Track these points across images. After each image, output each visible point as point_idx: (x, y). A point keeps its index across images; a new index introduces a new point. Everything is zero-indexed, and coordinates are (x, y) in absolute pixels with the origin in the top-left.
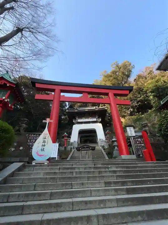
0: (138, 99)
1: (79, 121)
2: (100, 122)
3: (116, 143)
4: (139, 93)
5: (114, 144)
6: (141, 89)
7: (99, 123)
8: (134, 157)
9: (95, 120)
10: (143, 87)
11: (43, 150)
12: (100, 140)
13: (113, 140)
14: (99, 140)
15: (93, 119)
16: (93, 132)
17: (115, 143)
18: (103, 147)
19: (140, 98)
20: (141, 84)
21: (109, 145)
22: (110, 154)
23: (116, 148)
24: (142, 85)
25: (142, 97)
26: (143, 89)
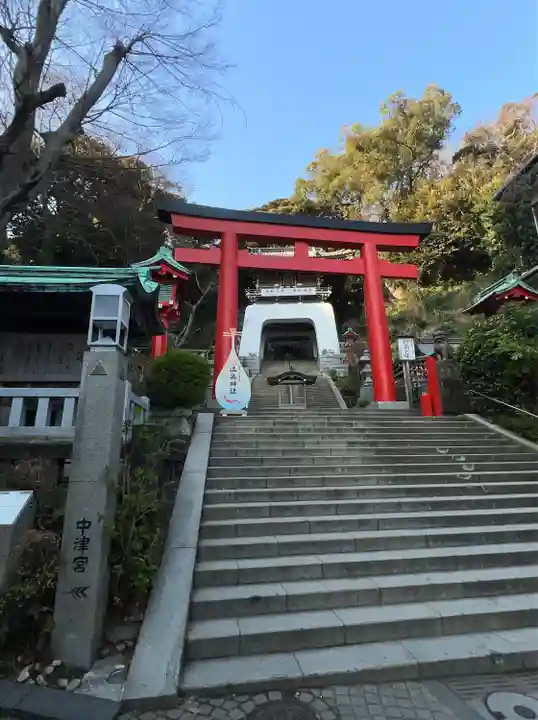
0: (452, 237)
1: (264, 293)
2: (329, 300)
3: (368, 369)
4: (458, 217)
5: (364, 370)
6: (466, 205)
7: (326, 301)
8: (404, 405)
9: (312, 291)
10: (474, 199)
11: (233, 392)
12: (325, 352)
13: (363, 358)
14: (320, 353)
15: (308, 289)
16: (306, 328)
17: (368, 366)
18: (333, 373)
19: (458, 234)
20: (468, 186)
21: (350, 368)
22: (351, 394)
23: (369, 379)
24: (471, 192)
25: (464, 229)
26: (472, 205)
